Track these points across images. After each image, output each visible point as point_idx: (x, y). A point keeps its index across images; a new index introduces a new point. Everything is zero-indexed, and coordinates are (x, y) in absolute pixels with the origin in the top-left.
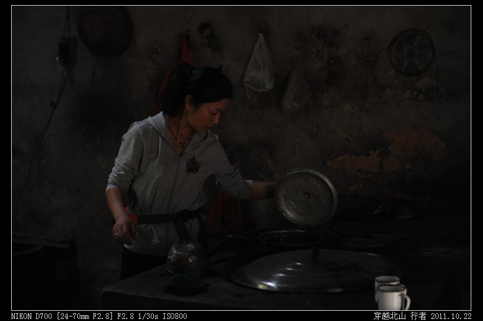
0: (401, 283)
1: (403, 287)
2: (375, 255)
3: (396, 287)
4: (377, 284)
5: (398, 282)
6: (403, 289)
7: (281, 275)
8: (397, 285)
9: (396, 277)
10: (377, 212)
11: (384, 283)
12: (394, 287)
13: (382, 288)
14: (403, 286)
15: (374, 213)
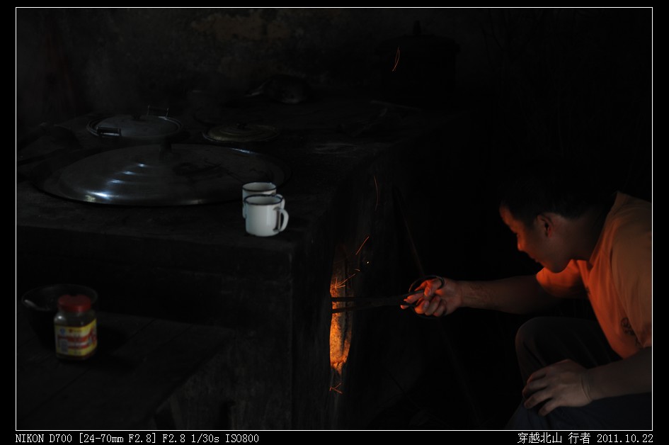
0: (277, 192)
1: (279, 198)
2: (248, 152)
3: (270, 197)
4: (245, 194)
5: (274, 191)
6: (279, 200)
7: (116, 181)
8: (272, 195)
9: (271, 184)
10: (257, 93)
11: (254, 193)
12: (267, 197)
13: (251, 200)
14: (281, 196)
15: (253, 94)
